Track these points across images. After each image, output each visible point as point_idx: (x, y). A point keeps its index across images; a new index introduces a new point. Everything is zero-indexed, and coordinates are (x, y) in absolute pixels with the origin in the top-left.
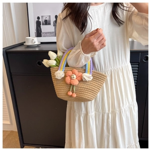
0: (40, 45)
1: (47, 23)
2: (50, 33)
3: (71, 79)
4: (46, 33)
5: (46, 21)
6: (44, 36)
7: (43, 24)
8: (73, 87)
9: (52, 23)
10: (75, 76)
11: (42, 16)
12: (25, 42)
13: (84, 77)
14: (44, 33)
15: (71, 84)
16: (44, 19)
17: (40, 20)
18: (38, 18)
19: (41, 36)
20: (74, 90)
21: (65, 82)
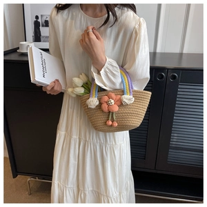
1: (48, 24)
3: (108, 105)
4: (47, 37)
5: (46, 22)
6: (44, 41)
7: (43, 26)
8: (112, 115)
10: (112, 101)
11: (42, 16)
12: (18, 48)
13: (125, 100)
14: (43, 37)
15: (110, 112)
16: (44, 19)
17: (40, 20)
18: (37, 17)
19: (40, 41)
20: (115, 118)
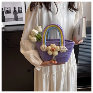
0: (5, 27)
1: (8, 12)
2: (11, 19)
4: (8, 19)
5: (7, 11)
6: (7, 21)
7: (6, 13)
9: (12, 12)
11: (4, 8)
14: (7, 19)
16: (6, 9)
17: (3, 10)
19: (5, 21)
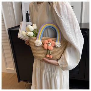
3: (48, 45)
10: (51, 44)
15: (48, 49)
20: (50, 53)
21: (43, 48)
